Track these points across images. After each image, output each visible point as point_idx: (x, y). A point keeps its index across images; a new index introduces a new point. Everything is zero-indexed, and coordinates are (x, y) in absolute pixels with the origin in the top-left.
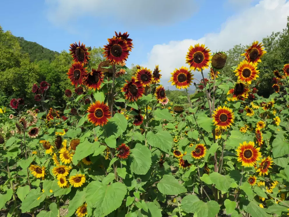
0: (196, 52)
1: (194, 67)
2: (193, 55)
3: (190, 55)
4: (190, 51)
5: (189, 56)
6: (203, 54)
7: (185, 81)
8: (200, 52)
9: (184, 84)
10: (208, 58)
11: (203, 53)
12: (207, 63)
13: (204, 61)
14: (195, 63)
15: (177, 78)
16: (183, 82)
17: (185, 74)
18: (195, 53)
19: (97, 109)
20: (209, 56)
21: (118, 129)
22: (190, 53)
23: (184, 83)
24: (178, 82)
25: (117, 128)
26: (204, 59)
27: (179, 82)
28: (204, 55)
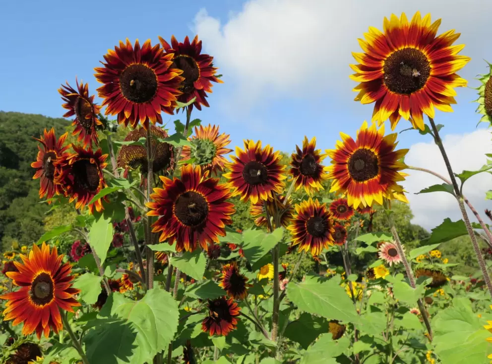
0: (392, 50)
1: (389, 109)
2: (383, 64)
3: (369, 65)
4: (370, 48)
5: (362, 68)
6: (427, 57)
7: (376, 178)
8: (412, 47)
9: (371, 190)
10: (449, 67)
11: (424, 52)
12: (443, 88)
13: (431, 82)
14: (392, 93)
15: (347, 167)
16: (366, 179)
17: (373, 150)
18: (388, 56)
19: (39, 273)
20: (452, 59)
21: (135, 347)
22: (368, 58)
23: (369, 183)
24: (350, 180)
25: (134, 343)
26: (431, 73)
27: (353, 181)
28: (431, 58)
